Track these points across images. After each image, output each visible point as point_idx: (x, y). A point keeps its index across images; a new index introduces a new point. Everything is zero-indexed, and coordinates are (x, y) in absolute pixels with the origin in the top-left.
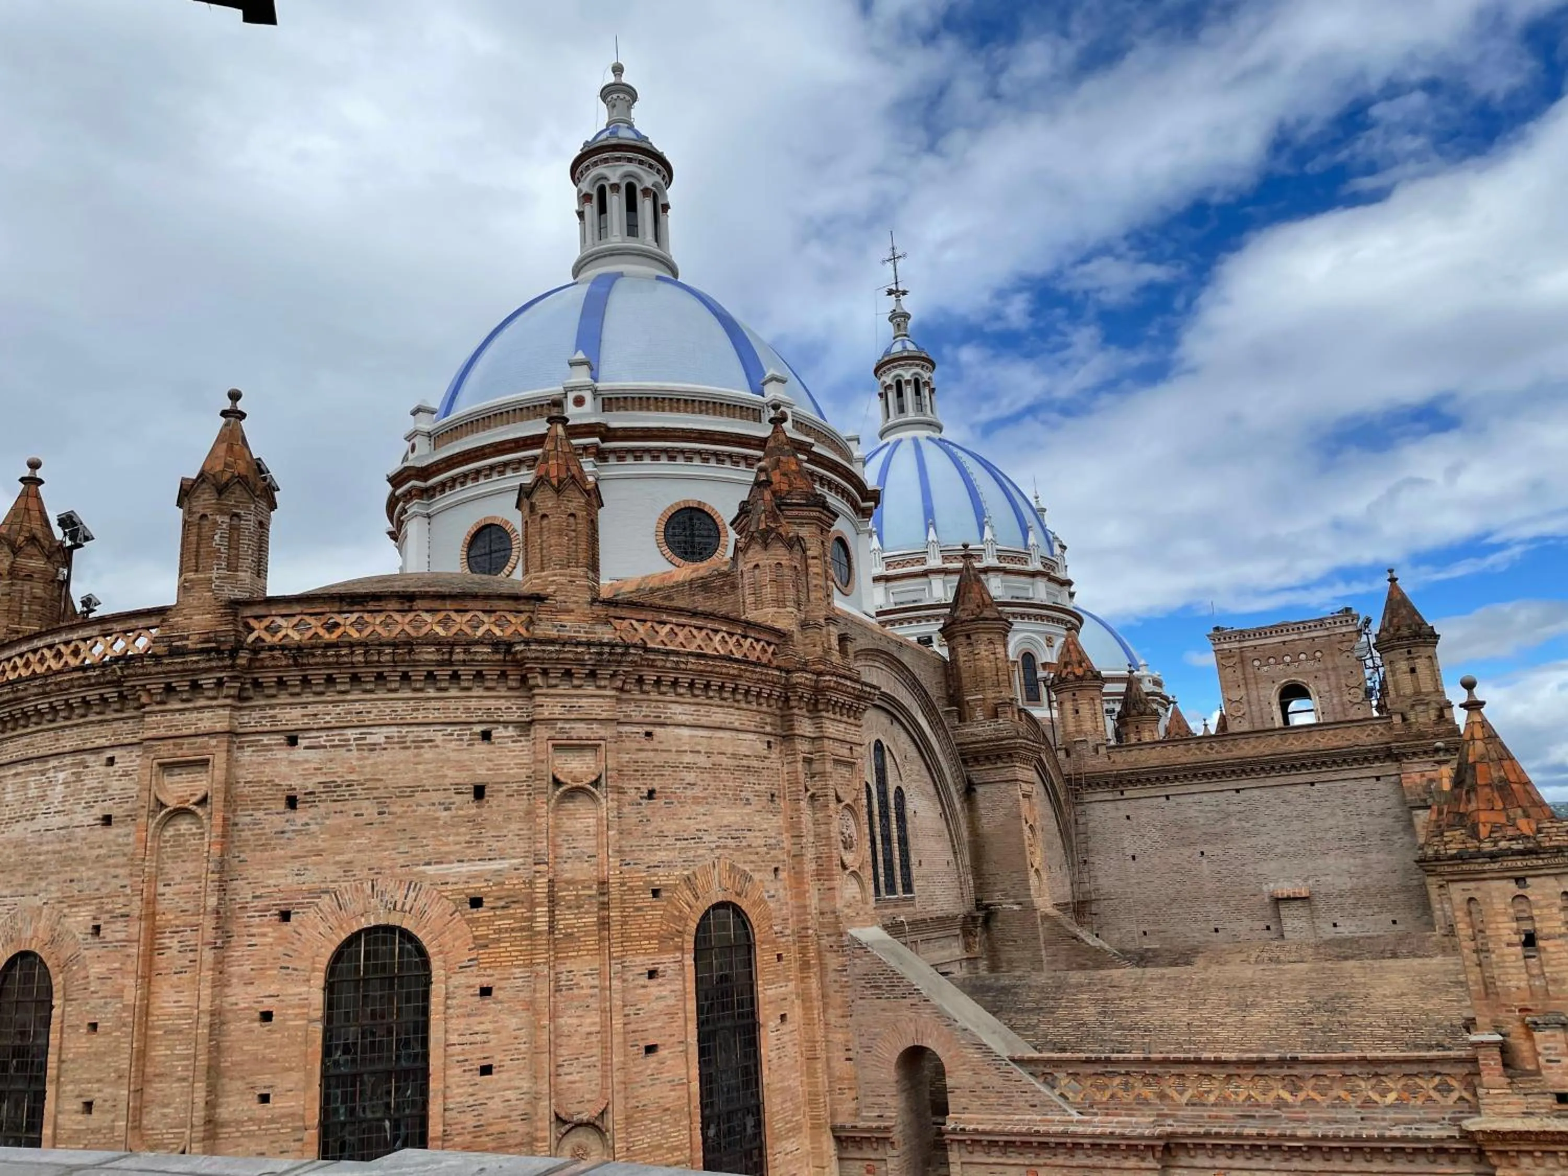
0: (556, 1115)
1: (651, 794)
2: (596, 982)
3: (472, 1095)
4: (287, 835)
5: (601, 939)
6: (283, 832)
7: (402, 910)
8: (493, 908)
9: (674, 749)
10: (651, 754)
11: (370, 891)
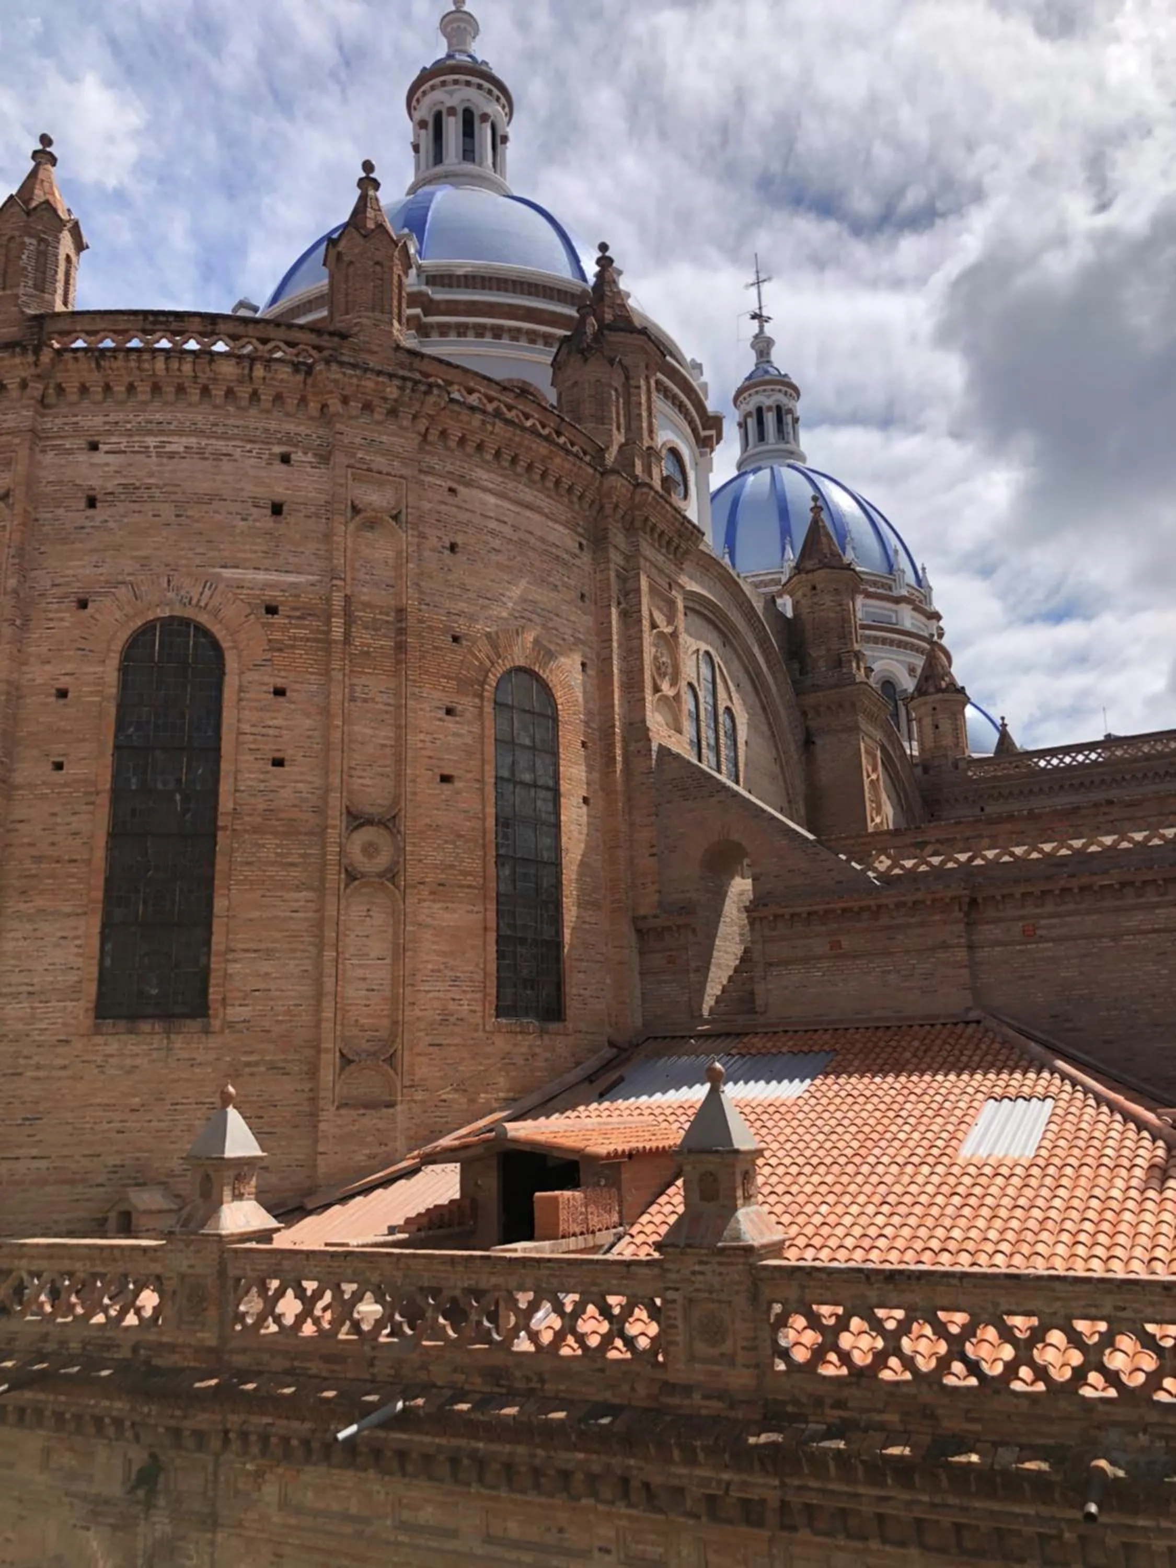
0: (347, 807)
1: (453, 548)
2: (392, 701)
3: (263, 781)
4: (86, 531)
5: (398, 662)
6: (83, 528)
7: (197, 605)
8: (289, 617)
9: (479, 512)
10: (454, 509)
11: (165, 585)
